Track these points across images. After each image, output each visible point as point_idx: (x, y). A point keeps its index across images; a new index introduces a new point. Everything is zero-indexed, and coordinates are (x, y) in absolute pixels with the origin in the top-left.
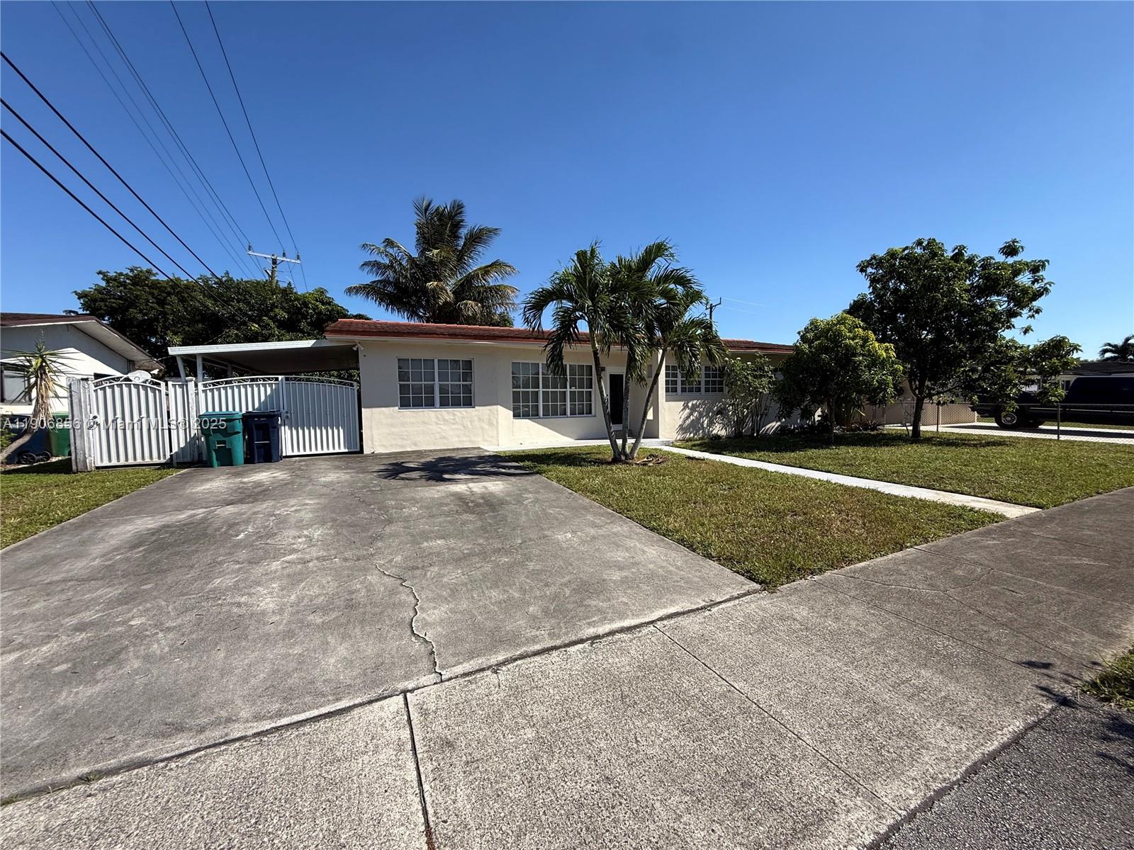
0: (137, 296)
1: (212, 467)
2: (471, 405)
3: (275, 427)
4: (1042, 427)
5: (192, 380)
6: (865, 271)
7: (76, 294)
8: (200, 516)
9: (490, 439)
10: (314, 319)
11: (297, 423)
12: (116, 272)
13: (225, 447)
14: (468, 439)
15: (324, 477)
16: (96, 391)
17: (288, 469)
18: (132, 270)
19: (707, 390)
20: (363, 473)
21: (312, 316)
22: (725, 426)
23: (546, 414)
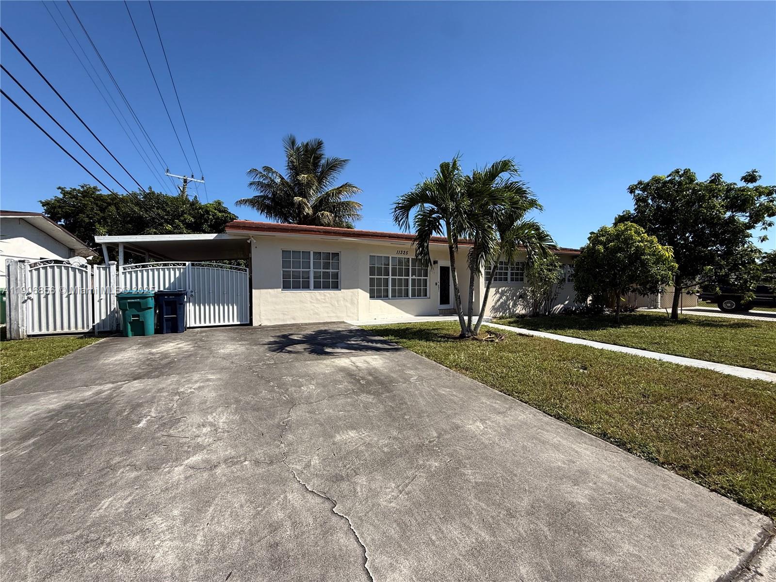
0: (84, 205)
1: (127, 336)
2: (338, 288)
3: (182, 304)
4: (751, 311)
5: (114, 264)
6: (634, 192)
7: (41, 203)
8: (106, 393)
9: (352, 315)
10: (213, 223)
11: (199, 301)
12: (71, 188)
13: (139, 319)
14: (334, 315)
15: (223, 348)
16: (31, 271)
17: (191, 340)
18: (82, 187)
19: (512, 280)
20: (256, 345)
21: (212, 221)
22: (525, 307)
23: (394, 296)
